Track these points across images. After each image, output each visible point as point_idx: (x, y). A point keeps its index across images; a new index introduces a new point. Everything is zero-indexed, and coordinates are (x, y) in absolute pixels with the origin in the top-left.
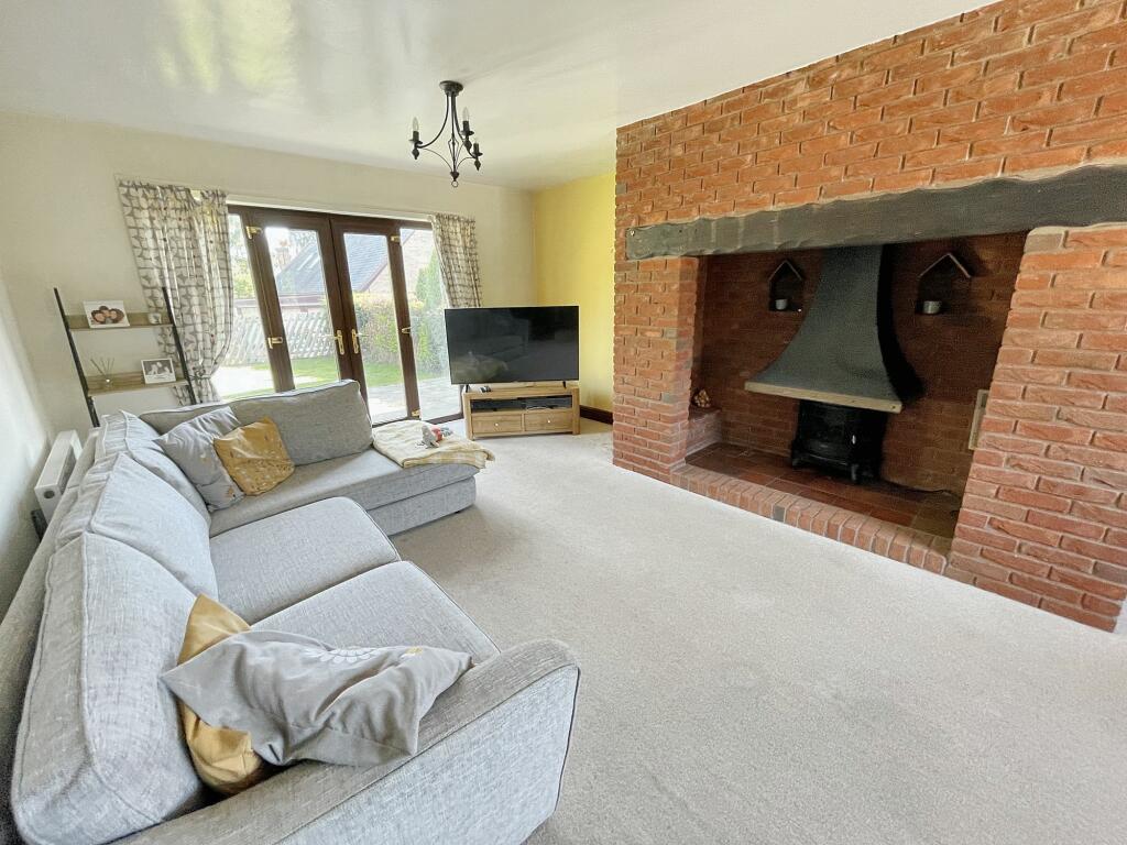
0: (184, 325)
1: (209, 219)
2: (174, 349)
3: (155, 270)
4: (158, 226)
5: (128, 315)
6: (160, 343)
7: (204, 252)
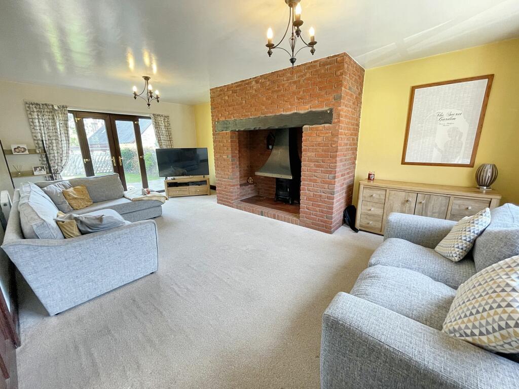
0: (50, 154)
1: (61, 116)
2: (46, 162)
3: (39, 134)
4: (40, 118)
5: (28, 150)
6: (40, 160)
7: (58, 127)
